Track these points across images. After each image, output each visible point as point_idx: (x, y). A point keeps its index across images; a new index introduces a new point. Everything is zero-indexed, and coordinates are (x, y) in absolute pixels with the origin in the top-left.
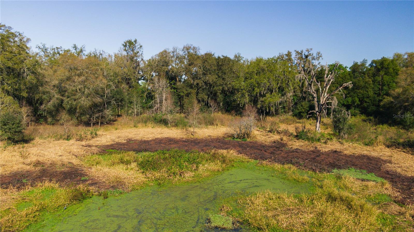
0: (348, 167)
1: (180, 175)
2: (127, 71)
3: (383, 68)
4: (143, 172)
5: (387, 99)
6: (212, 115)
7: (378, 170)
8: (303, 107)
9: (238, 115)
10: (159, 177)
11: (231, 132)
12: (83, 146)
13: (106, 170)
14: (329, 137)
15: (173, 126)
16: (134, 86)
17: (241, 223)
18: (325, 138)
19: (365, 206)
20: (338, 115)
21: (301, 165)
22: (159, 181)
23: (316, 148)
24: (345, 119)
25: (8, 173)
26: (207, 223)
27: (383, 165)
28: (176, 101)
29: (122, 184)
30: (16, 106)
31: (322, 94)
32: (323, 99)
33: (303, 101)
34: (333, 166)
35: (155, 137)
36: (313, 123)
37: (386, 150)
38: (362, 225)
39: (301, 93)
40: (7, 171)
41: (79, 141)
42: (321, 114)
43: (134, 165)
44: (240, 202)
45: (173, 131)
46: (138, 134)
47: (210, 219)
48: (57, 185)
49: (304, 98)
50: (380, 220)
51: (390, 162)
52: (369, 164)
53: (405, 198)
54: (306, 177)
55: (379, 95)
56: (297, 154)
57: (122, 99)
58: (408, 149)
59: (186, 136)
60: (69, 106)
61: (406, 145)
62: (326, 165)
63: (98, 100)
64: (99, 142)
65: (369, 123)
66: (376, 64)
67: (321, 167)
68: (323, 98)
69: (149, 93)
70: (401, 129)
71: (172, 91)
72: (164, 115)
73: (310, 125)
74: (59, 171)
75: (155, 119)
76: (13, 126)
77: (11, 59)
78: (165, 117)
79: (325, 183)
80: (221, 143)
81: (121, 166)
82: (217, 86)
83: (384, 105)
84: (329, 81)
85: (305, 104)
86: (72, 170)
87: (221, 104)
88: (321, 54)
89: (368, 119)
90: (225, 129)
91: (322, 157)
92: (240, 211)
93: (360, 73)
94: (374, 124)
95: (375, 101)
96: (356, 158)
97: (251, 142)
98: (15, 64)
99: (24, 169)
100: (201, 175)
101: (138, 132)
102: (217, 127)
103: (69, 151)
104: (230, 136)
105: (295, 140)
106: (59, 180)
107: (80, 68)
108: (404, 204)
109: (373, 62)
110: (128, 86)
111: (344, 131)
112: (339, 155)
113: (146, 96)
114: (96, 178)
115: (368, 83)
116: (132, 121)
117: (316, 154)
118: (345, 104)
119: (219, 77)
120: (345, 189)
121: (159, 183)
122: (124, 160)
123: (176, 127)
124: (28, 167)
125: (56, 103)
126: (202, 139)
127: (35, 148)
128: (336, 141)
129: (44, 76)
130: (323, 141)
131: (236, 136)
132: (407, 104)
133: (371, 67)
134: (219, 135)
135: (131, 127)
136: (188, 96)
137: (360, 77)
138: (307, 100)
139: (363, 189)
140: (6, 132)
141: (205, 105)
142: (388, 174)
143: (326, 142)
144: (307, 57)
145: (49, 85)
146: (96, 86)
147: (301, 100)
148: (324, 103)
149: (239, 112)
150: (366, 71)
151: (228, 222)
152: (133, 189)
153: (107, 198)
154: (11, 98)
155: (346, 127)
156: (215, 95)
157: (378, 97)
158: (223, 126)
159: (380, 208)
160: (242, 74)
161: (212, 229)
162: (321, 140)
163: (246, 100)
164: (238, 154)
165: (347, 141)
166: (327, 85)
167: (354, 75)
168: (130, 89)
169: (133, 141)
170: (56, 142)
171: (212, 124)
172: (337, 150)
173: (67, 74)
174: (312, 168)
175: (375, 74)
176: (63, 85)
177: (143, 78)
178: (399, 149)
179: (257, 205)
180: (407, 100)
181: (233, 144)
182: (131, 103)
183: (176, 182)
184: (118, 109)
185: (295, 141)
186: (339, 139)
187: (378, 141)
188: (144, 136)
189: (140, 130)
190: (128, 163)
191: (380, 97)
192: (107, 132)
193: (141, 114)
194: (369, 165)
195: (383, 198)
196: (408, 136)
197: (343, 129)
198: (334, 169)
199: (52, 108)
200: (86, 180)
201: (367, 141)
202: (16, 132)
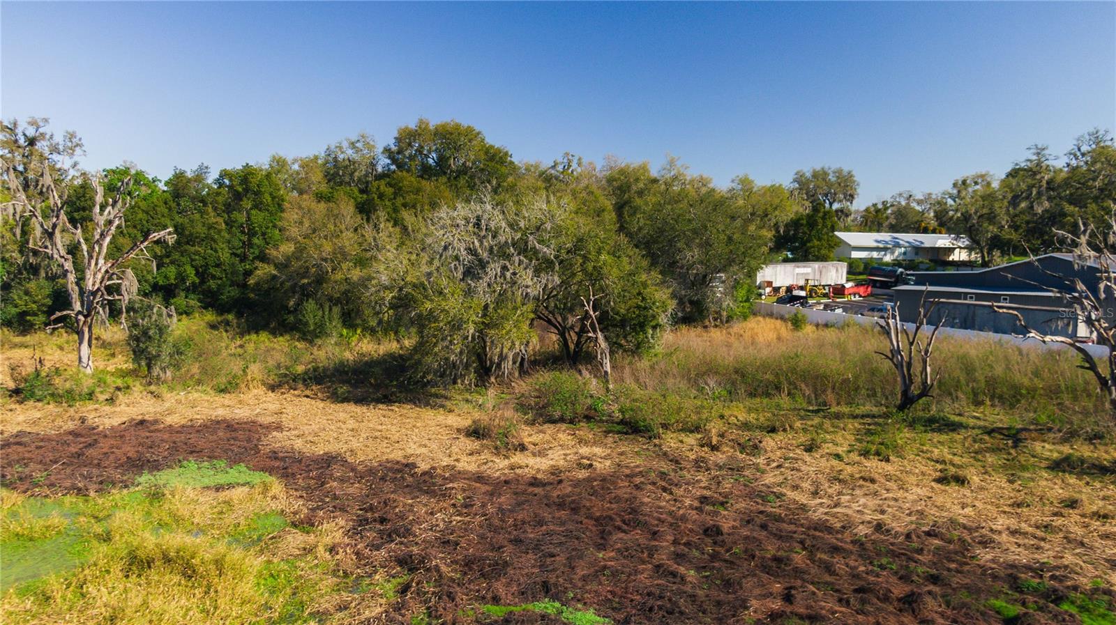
0: (180, 461)
3: (248, 192)
5: (264, 271)
7: (253, 452)
8: (31, 296)
14: (119, 382)
18: (108, 386)
19: (228, 558)
20: (143, 319)
21: (37, 485)
23: (83, 420)
24: (161, 330)
27: (263, 438)
31: (89, 262)
32: (94, 278)
33: (30, 279)
34: (138, 464)
36: (67, 342)
37: (268, 399)
38: (223, 611)
39: (21, 252)
42: (92, 320)
49: (34, 270)
50: (263, 582)
51: (279, 428)
52: (232, 442)
53: (313, 510)
54: (56, 520)
55: (243, 258)
56: (20, 449)
58: (314, 387)
61: (310, 378)
62: (117, 468)
65: (226, 331)
66: (231, 180)
67: (102, 476)
68: (95, 274)
70: (298, 340)
73: (59, 352)
79: (118, 522)
83: (257, 284)
84: (110, 222)
85: (39, 288)
88: (80, 139)
89: (222, 322)
91: (104, 445)
93: (193, 199)
94: (237, 334)
95: (234, 273)
96: (198, 431)
105: (13, 406)
108: (313, 525)
109: (224, 174)
111: (162, 361)
112: (152, 432)
115: (216, 228)
117: (82, 440)
118: (161, 283)
120: (174, 526)
128: (141, 392)
130: (102, 397)
132: (306, 281)
133: (219, 188)
137: (195, 209)
138: (43, 274)
139: (221, 513)
142: (276, 458)
143: (112, 399)
144: (32, 142)
147: (22, 274)
148: (98, 289)
150: (208, 194)
155: (167, 349)
157: (243, 264)
159: (262, 552)
162: (98, 395)
165: (171, 389)
166: (103, 235)
167: (179, 205)
172: (147, 417)
174: (74, 487)
175: (230, 204)
178: (296, 392)
180: (305, 274)
185: (11, 410)
186: (150, 384)
187: (249, 378)
191: (248, 262)
194: (232, 445)
195: (268, 523)
196: (313, 356)
197: (159, 356)
198: (141, 475)
201: (222, 381)
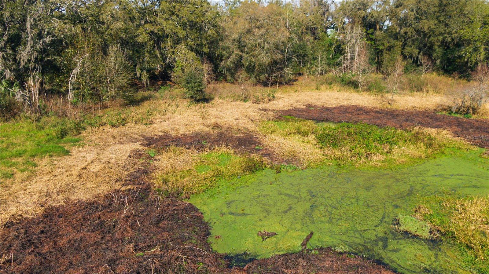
1: (367, 156)
2: (314, 18)
4: (321, 148)
6: (422, 77)
9: (463, 78)
10: (340, 156)
11: (447, 104)
12: (259, 109)
13: (281, 140)
15: (364, 90)
16: (320, 38)
17: (443, 234)
22: (338, 160)
25: (190, 133)
26: (395, 225)
28: (373, 56)
29: (297, 159)
30: (197, 63)
35: (340, 104)
40: (189, 131)
41: (255, 103)
43: (311, 137)
44: (445, 205)
45: (363, 98)
46: (319, 99)
47: (399, 220)
48: (232, 150)
57: (305, 54)
59: (381, 104)
60: (248, 63)
63: (279, 56)
64: (275, 106)
69: (339, 46)
71: (368, 43)
72: (355, 74)
74: (235, 136)
75: (343, 80)
76: (195, 85)
77: (193, 12)
78: (354, 79)
80: (430, 119)
81: (297, 137)
82: (435, 36)
86: (247, 137)
87: (438, 62)
90: (439, 97)
92: (444, 218)
97: (477, 121)
98: (197, 17)
99: (204, 130)
100: (395, 160)
101: (321, 96)
102: (428, 95)
103: (245, 114)
104: (445, 110)
106: (234, 146)
107: (261, 19)
110: (313, 38)
113: (335, 49)
114: (270, 149)
116: (315, 82)
119: (440, 22)
121: (339, 163)
122: (301, 131)
123: (368, 91)
124: (207, 130)
125: (235, 60)
126: (403, 111)
127: (214, 108)
129: (224, 29)
131: (454, 110)
134: (429, 107)
135: (313, 90)
136: (389, 50)
140: (189, 90)
141: (413, 62)
145: (229, 40)
146: (277, 40)
149: (465, 74)
151: (424, 229)
152: (308, 167)
153: (279, 172)
154: (193, 54)
156: (431, 48)
158: (437, 93)
160: (478, 18)
161: (399, 232)
163: (480, 56)
164: (454, 137)
168: (316, 41)
169: (313, 107)
170: (234, 103)
171: (419, 89)
173: (247, 26)
176: (242, 39)
177: (332, 26)
179: (471, 214)
181: (448, 120)
182: (315, 59)
183: (361, 166)
184: (299, 67)
188: (327, 102)
189: (323, 93)
190: (305, 134)
192: (285, 94)
193: (326, 73)
199: (232, 65)
200: (260, 149)
202: (197, 91)
